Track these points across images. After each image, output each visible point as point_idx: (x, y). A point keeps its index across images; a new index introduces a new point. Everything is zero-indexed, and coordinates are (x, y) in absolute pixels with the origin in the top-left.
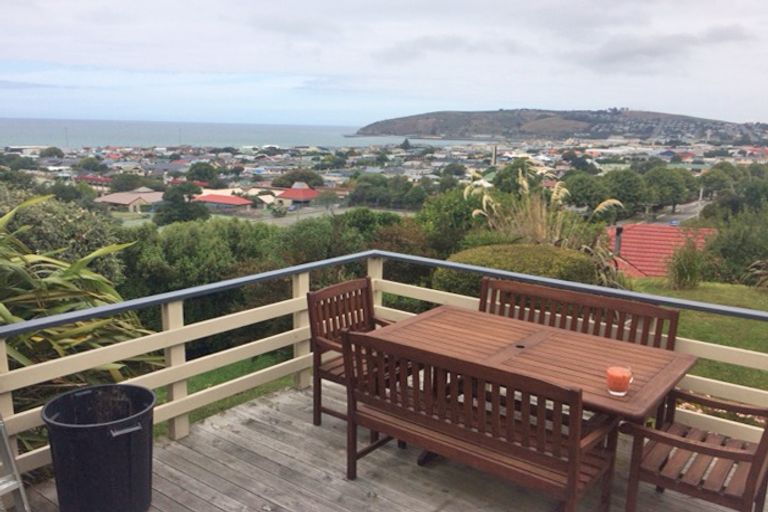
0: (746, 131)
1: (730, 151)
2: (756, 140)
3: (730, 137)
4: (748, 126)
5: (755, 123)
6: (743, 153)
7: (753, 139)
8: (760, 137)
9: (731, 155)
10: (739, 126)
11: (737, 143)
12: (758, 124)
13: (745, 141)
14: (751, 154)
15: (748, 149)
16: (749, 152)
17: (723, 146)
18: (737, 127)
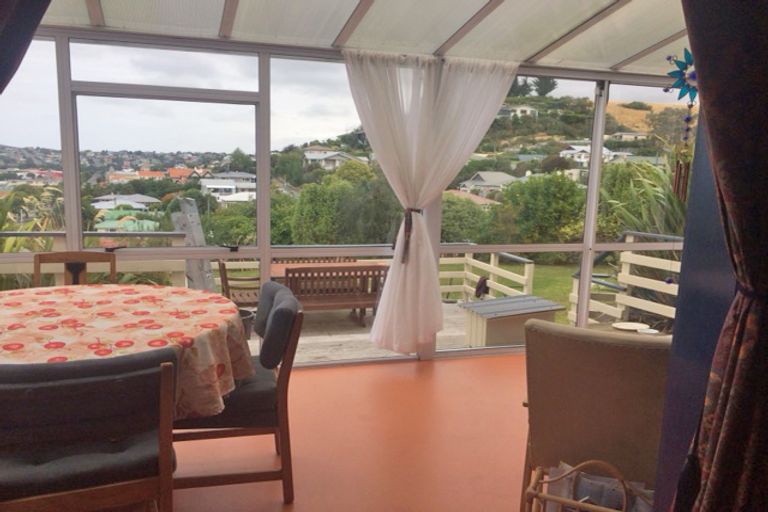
0: (28, 155)
1: (19, 174)
2: (40, 163)
3: (14, 161)
4: (29, 150)
5: (35, 147)
6: (31, 175)
7: (36, 162)
8: (43, 161)
9: (20, 178)
10: (20, 149)
11: (22, 167)
12: (38, 148)
13: (29, 165)
14: (40, 177)
15: (36, 172)
16: (37, 175)
17: (9, 169)
18: (18, 151)
